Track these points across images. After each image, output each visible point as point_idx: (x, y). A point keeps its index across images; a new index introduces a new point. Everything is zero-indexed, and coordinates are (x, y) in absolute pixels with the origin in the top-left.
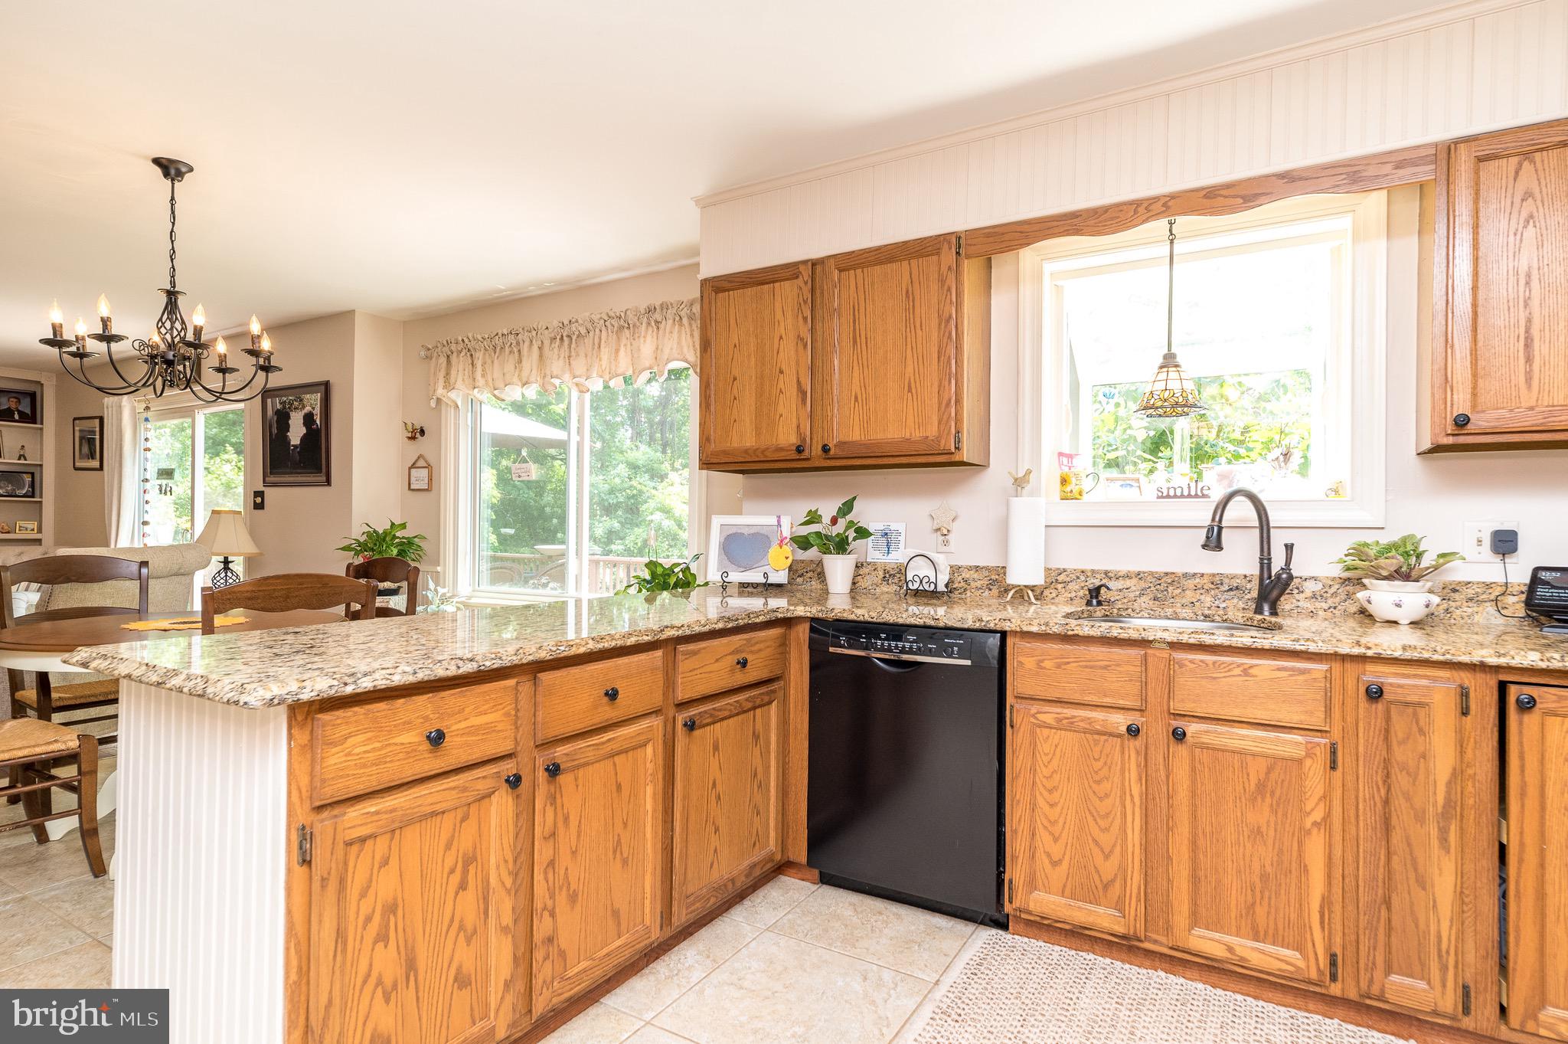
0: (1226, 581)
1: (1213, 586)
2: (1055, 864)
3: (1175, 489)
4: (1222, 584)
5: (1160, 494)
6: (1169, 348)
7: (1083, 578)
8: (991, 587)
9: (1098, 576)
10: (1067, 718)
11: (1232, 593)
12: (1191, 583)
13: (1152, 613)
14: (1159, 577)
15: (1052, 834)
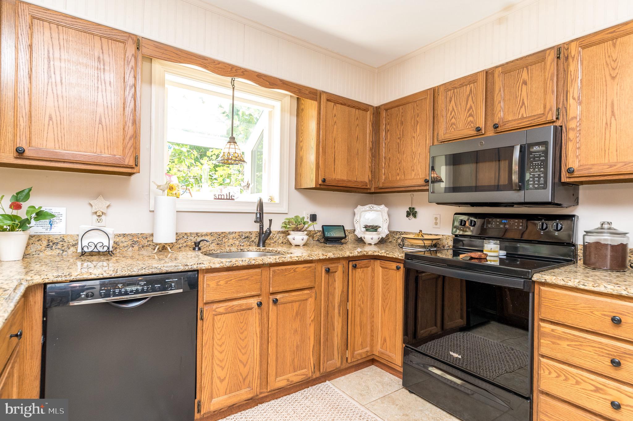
0: (244, 234)
1: (239, 237)
2: (222, 381)
3: (221, 195)
4: (242, 236)
5: (215, 197)
6: (232, 135)
7: (186, 237)
8: (134, 245)
9: (193, 235)
10: (231, 307)
11: (245, 239)
12: (231, 236)
13: (221, 250)
14: (219, 234)
15: (221, 367)
